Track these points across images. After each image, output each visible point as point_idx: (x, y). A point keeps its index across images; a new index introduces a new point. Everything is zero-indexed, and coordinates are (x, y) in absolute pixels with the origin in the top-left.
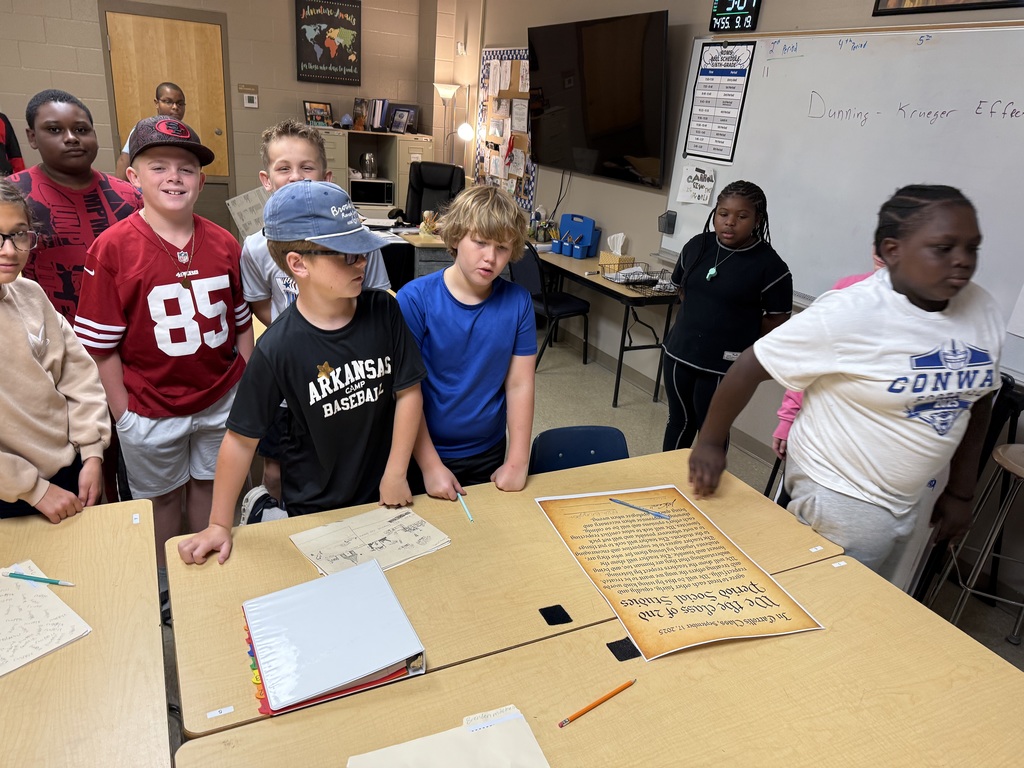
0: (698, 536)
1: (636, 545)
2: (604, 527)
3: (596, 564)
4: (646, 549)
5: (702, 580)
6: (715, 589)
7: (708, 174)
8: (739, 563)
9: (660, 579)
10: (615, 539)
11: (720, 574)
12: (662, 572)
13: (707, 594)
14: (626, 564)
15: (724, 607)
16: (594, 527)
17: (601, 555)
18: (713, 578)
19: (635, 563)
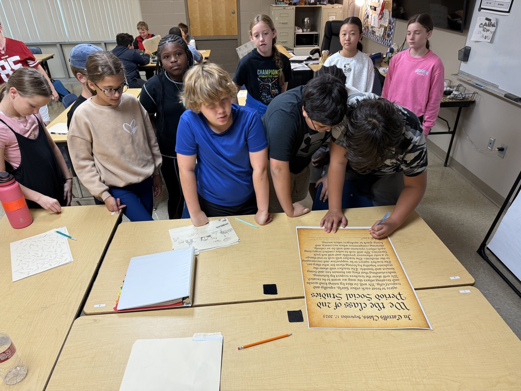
0: (382, 260)
1: (340, 260)
2: (326, 247)
3: (311, 268)
4: (345, 263)
5: (369, 287)
6: (373, 293)
7: (493, 22)
8: (399, 280)
9: (343, 282)
10: (329, 255)
11: (382, 285)
12: (347, 278)
13: (367, 296)
14: (329, 270)
15: (373, 305)
16: (322, 247)
17: (316, 263)
18: (376, 286)
19: (334, 270)
